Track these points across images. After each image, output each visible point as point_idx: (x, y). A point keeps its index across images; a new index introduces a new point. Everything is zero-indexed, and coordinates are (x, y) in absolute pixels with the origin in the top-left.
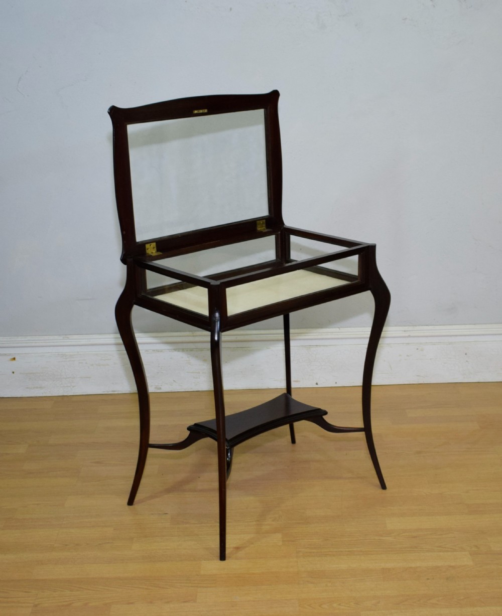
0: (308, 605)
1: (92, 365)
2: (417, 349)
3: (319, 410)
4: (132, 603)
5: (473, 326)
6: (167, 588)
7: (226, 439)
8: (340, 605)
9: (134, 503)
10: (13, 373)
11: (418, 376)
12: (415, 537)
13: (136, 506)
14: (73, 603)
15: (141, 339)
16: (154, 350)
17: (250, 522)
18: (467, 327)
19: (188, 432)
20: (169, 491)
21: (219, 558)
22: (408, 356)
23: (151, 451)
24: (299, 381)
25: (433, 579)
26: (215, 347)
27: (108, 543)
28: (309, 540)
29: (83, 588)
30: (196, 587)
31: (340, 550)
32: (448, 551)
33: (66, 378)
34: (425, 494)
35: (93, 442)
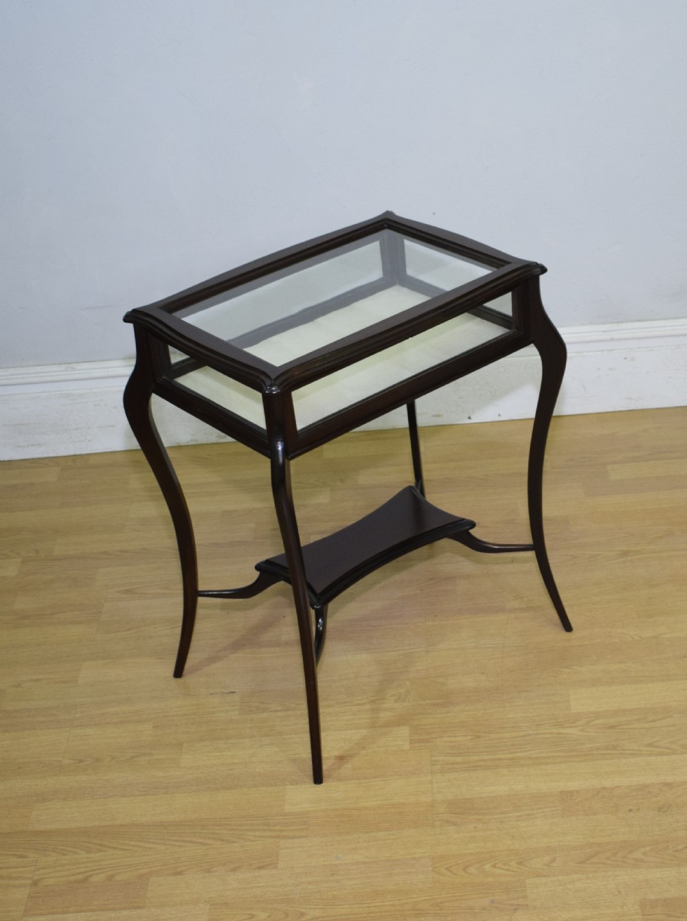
0: (447, 869)
2: (626, 358)
3: (462, 520)
4: (180, 873)
6: (233, 842)
8: (494, 866)
9: (185, 672)
11: (627, 399)
12: (612, 727)
13: (188, 678)
14: (91, 876)
17: (362, 704)
19: (257, 573)
20: (237, 646)
21: (311, 779)
22: (611, 369)
24: (442, 415)
25: (638, 809)
27: (145, 754)
28: (452, 739)
29: (106, 846)
30: (278, 837)
31: (497, 757)
32: (662, 754)
33: (76, 429)
34: (631, 639)
35: (122, 551)
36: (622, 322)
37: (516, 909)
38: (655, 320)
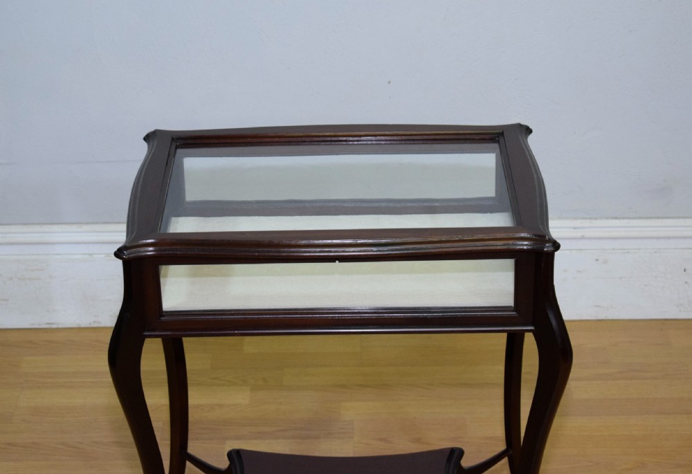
1: (11, 279)
2: (597, 260)
11: (597, 306)
22: (579, 272)
35: (9, 444)
36: (596, 219)
38: (634, 218)
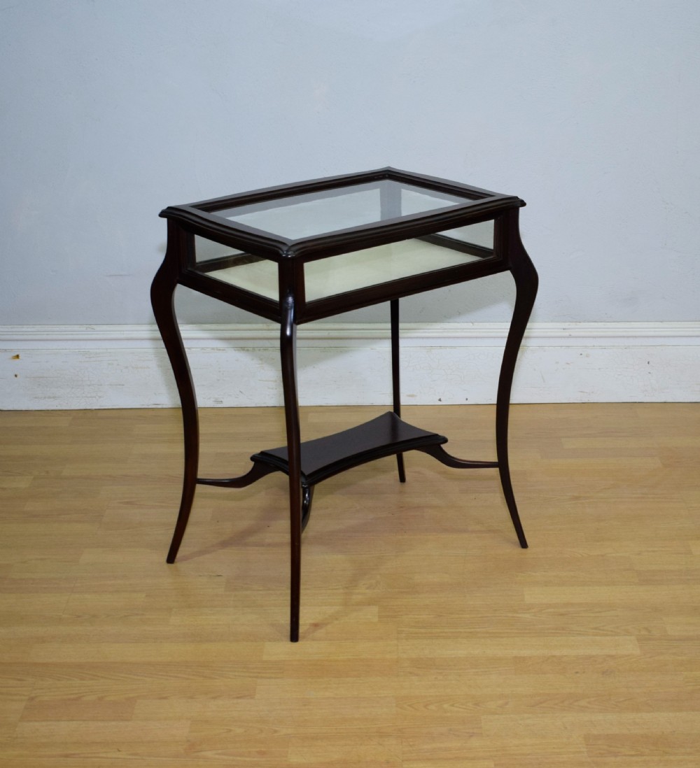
0: (409, 706)
1: (127, 367)
2: (581, 354)
3: (436, 435)
4: (165, 698)
5: (660, 323)
6: (216, 679)
7: (303, 474)
8: (453, 705)
9: (176, 560)
10: (16, 376)
12: (562, 615)
13: (178, 564)
14: (84, 696)
15: (186, 332)
16: (213, 349)
17: (336, 589)
18: (652, 325)
19: (252, 464)
20: (224, 544)
21: (289, 638)
23: (199, 488)
24: (416, 396)
26: (287, 346)
27: (137, 614)
28: (416, 616)
29: (98, 676)
30: (257, 677)
31: (457, 630)
32: (607, 635)
33: (89, 386)
34: (580, 556)
35: (124, 475)
36: (580, 322)
37: (471, 736)
38: (608, 322)
